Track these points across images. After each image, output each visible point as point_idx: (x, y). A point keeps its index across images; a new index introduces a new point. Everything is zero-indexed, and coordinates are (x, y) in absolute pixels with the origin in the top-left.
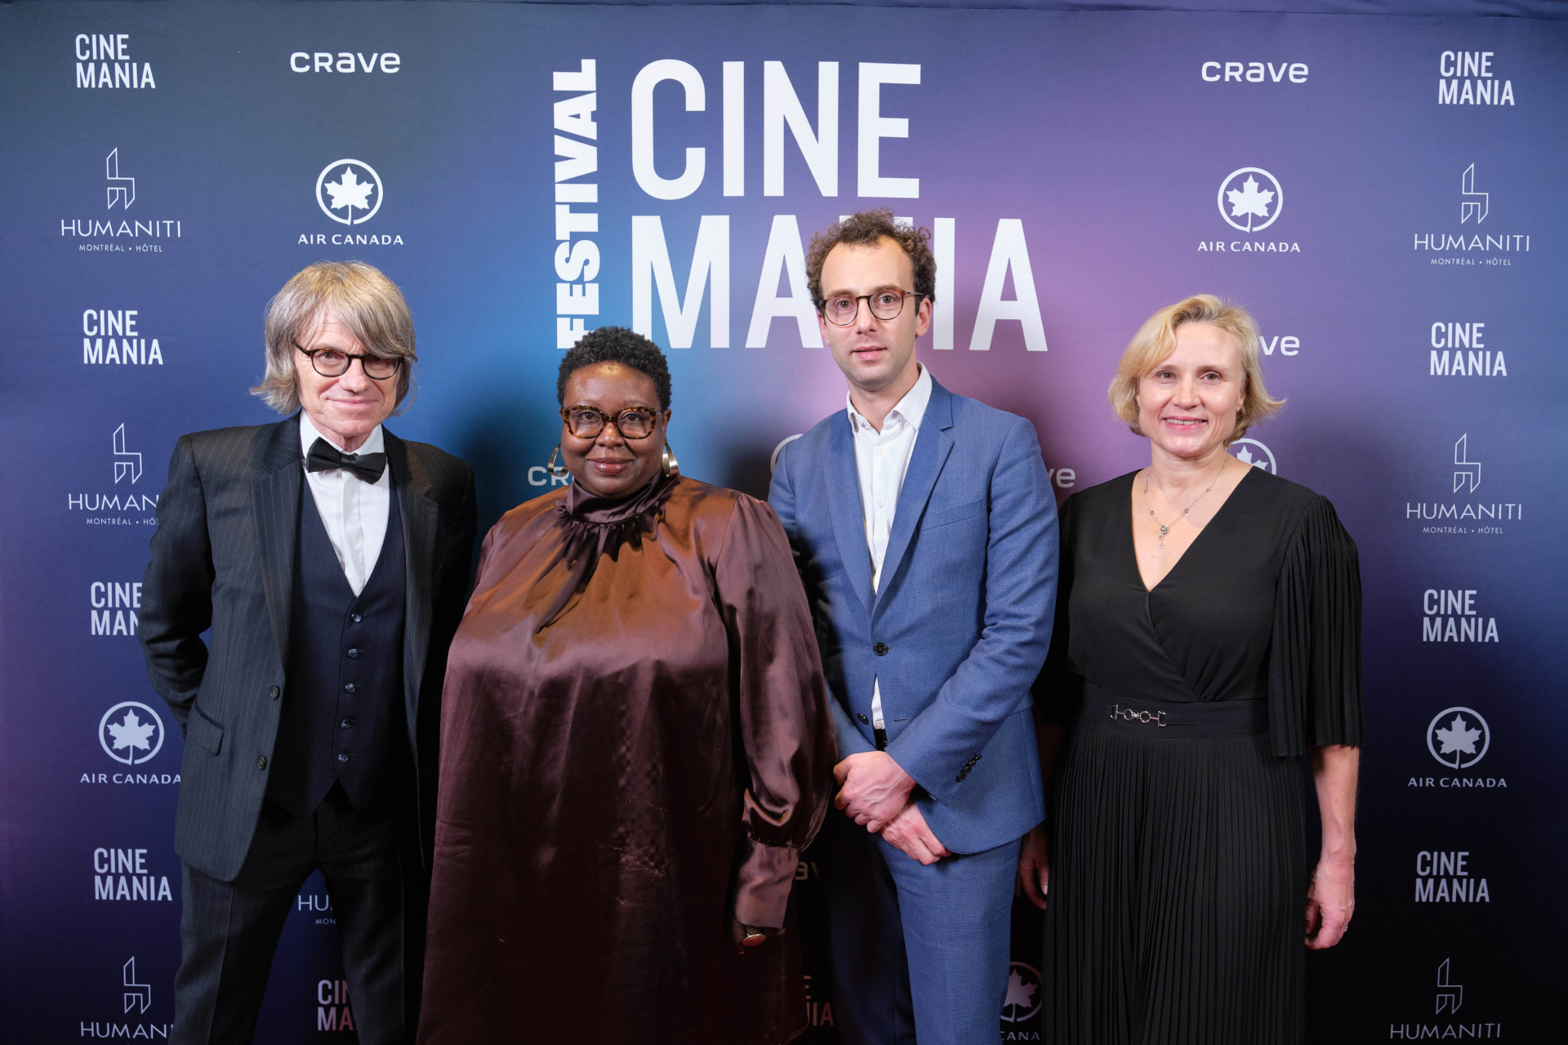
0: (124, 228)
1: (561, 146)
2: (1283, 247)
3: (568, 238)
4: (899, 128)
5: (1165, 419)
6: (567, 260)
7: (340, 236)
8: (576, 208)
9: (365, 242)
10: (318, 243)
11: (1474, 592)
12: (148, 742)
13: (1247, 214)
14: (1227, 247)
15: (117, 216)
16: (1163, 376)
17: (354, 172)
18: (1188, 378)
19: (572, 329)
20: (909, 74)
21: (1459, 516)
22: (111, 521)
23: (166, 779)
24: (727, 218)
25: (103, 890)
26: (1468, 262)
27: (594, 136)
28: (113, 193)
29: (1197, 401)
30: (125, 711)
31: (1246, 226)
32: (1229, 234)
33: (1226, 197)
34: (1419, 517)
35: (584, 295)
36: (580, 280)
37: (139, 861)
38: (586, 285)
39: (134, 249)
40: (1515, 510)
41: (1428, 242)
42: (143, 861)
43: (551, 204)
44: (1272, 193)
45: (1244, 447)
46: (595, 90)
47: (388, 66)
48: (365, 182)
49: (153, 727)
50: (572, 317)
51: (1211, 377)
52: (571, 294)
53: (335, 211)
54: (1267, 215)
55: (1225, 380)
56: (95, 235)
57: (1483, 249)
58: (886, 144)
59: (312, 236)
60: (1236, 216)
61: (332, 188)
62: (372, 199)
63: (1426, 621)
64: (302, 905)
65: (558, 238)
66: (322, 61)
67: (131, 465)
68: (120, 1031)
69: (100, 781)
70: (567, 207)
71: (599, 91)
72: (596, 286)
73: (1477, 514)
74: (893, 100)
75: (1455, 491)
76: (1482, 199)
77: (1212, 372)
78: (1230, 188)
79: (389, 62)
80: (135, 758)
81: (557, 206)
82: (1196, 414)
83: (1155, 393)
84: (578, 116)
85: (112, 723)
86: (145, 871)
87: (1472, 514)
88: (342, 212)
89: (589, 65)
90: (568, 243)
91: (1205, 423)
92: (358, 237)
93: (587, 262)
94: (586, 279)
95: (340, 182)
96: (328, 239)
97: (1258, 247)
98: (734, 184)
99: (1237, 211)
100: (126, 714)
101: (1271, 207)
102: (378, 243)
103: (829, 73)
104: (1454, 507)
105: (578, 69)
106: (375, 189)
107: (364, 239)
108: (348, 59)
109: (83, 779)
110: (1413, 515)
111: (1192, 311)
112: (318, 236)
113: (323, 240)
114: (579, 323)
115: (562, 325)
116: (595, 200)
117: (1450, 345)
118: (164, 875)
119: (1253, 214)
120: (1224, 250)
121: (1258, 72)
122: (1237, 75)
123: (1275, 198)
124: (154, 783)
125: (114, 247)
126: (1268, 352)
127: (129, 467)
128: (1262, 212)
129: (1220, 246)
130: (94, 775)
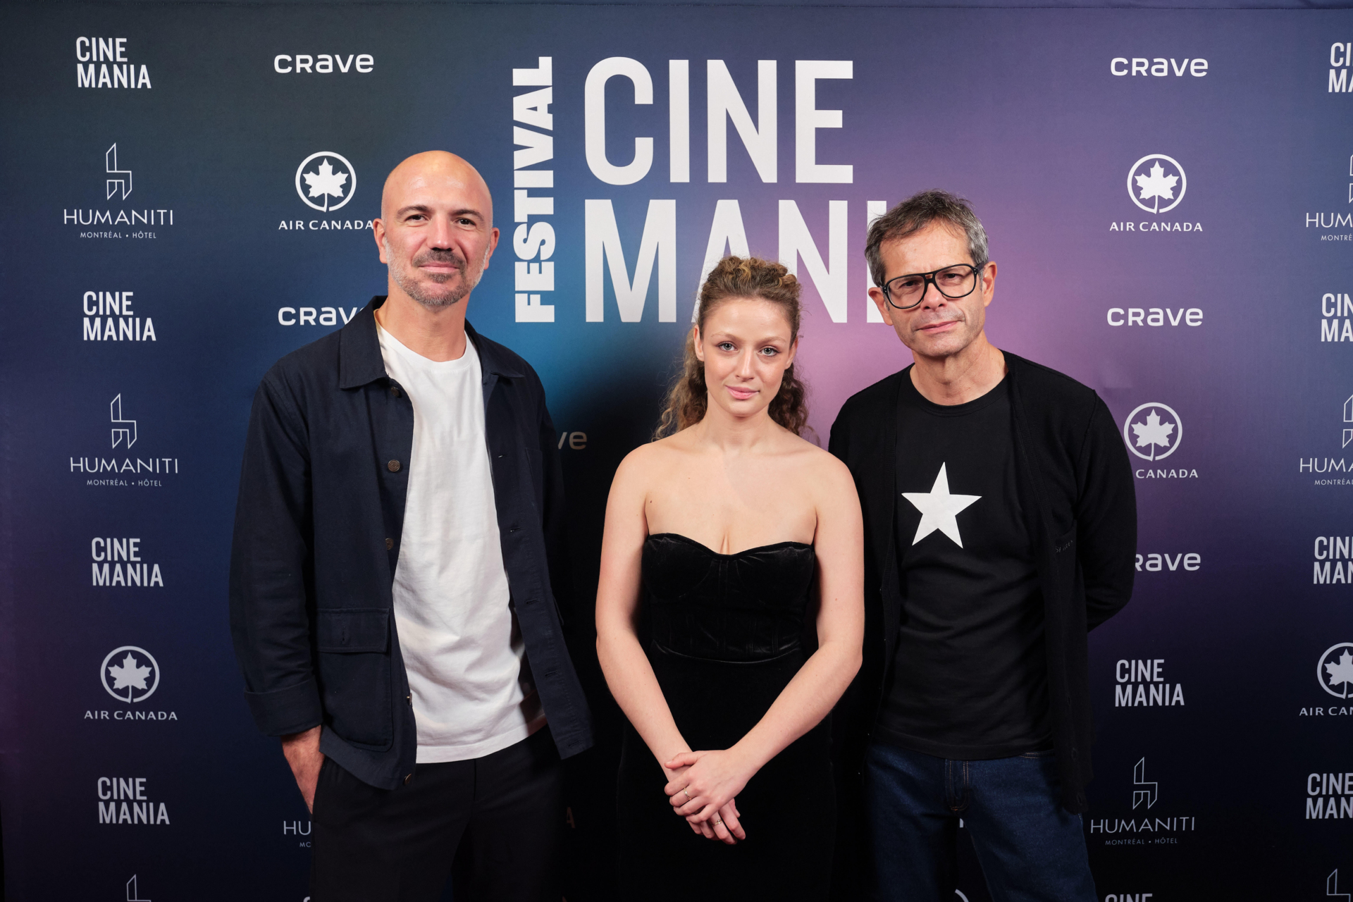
0: (122, 217)
1: (520, 136)
2: (1187, 227)
3: (526, 221)
4: (833, 119)
6: (525, 241)
7: (317, 221)
8: (533, 192)
9: (339, 227)
10: (297, 228)
12: (145, 682)
13: (1154, 197)
14: (1136, 227)
15: (115, 206)
17: (330, 164)
19: (529, 304)
20: (842, 70)
21: (1347, 469)
22: (109, 482)
23: (162, 716)
24: (673, 202)
25: (106, 815)
27: (550, 127)
28: (112, 185)
30: (124, 655)
31: (1153, 207)
32: (1139, 216)
33: (1134, 181)
34: (1311, 471)
35: (540, 272)
36: (537, 259)
37: (139, 789)
38: (543, 263)
39: (131, 236)
41: (1319, 219)
42: (143, 788)
43: (510, 189)
44: (1177, 178)
45: (1153, 411)
46: (551, 84)
47: (362, 67)
48: (340, 172)
49: (150, 669)
50: (530, 293)
52: (529, 272)
53: (312, 200)
58: (821, 134)
59: (291, 222)
60: (1144, 199)
61: (310, 178)
62: (346, 188)
63: (1317, 565)
64: (287, 830)
65: (516, 220)
66: (304, 63)
67: (126, 432)
69: (102, 718)
70: (526, 191)
71: (554, 86)
72: (552, 264)
74: (828, 93)
75: (1343, 446)
78: (1138, 173)
79: (364, 63)
80: (134, 696)
81: (516, 191)
84: (535, 109)
85: (113, 666)
86: (145, 798)
89: (546, 62)
90: (525, 225)
92: (333, 222)
93: (543, 242)
94: (542, 258)
95: (317, 173)
96: (306, 225)
97: (1164, 227)
98: (680, 171)
99: (1145, 195)
100: (125, 657)
101: (1176, 190)
102: (351, 228)
103: (767, 70)
104: (1342, 461)
105: (536, 66)
106: (349, 179)
107: (338, 224)
108: (327, 60)
109: (86, 716)
110: (1306, 469)
112: (297, 222)
113: (301, 226)
114: (536, 299)
115: (520, 300)
116: (551, 185)
117: (1339, 314)
118: (162, 802)
119: (1159, 196)
120: (1133, 230)
121: (1162, 67)
122: (1143, 70)
123: (1179, 182)
124: (151, 719)
125: (113, 235)
126: (1175, 323)
127: (125, 433)
128: (1168, 195)
129: (1130, 226)
130: (96, 712)
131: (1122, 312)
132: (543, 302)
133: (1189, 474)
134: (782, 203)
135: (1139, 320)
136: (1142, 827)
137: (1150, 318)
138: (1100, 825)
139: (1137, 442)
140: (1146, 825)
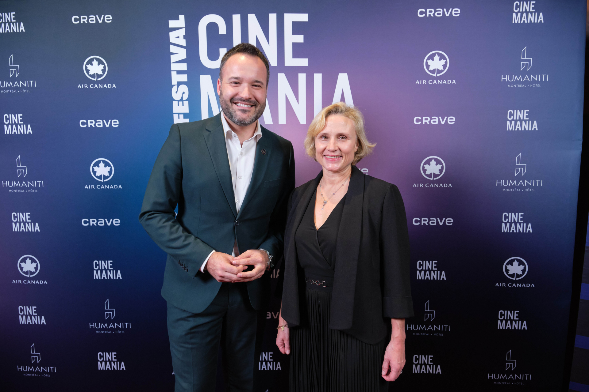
0: (16, 84)
1: (173, 49)
2: (449, 82)
3: (177, 84)
4: (300, 39)
5: (325, 156)
6: (176, 92)
7: (93, 85)
8: (179, 72)
9: (102, 87)
10: (85, 87)
11: (523, 214)
12: (34, 269)
13: (435, 69)
14: (427, 82)
15: (14, 79)
16: (323, 138)
17: (97, 61)
18: (332, 139)
19: (179, 118)
20: (303, 17)
21: (517, 185)
22: (17, 191)
23: (41, 282)
25: (22, 320)
26: (523, 86)
27: (184, 45)
28: (12, 71)
29: (337, 148)
30: (26, 258)
31: (434, 74)
32: (428, 77)
33: (427, 63)
34: (501, 185)
35: (183, 105)
36: (181, 100)
37: (34, 310)
38: (184, 101)
39: (20, 91)
40: (540, 182)
41: (507, 78)
43: (170, 71)
44: (445, 61)
45: (433, 159)
46: (184, 27)
47: (107, 20)
48: (101, 64)
50: (179, 114)
51: (343, 138)
52: (178, 105)
53: (90, 76)
54: (443, 69)
55: (348, 139)
56: (6, 87)
57: (529, 80)
58: (295, 45)
59: (83, 85)
60: (431, 70)
61: (89, 67)
62: (104, 71)
63: (503, 224)
64: (91, 326)
65: (173, 84)
66: (84, 19)
68: (31, 369)
69: (19, 283)
70: (176, 72)
71: (186, 27)
72: (187, 102)
73: (524, 184)
74: (297, 28)
75: (516, 175)
76: (529, 61)
77: (342, 136)
78: (428, 59)
79: (108, 18)
80: (30, 274)
81: (172, 72)
82: (337, 153)
83: (320, 145)
84: (178, 37)
85: (22, 263)
86: (36, 314)
87: (523, 184)
88: (93, 76)
89: (182, 17)
90: (176, 86)
91: (341, 157)
92: (99, 85)
93: (184, 93)
94: (184, 99)
95: (92, 65)
96: (89, 86)
97: (439, 82)
99: (431, 68)
101: (445, 66)
102: (107, 87)
103: (273, 18)
104: (515, 181)
105: (178, 19)
106: (105, 67)
107: (101, 86)
108: (93, 18)
109: (13, 282)
110: (499, 184)
111: (334, 110)
112: (85, 85)
113: (87, 86)
114: (181, 116)
115: (175, 117)
116: (186, 69)
117: (515, 119)
118: (43, 316)
119: (437, 69)
120: (426, 83)
121: (440, 12)
122: (432, 14)
123: (446, 63)
124: (37, 283)
125: (13, 91)
126: (443, 123)
127: (22, 171)
128: (441, 68)
129: (424, 82)
130: (17, 281)
131: (420, 118)
132: (185, 117)
133: (448, 186)
134: (279, 74)
135: (427, 122)
136: (428, 329)
137: (432, 121)
138: (411, 327)
139: (426, 172)
140: (430, 328)
